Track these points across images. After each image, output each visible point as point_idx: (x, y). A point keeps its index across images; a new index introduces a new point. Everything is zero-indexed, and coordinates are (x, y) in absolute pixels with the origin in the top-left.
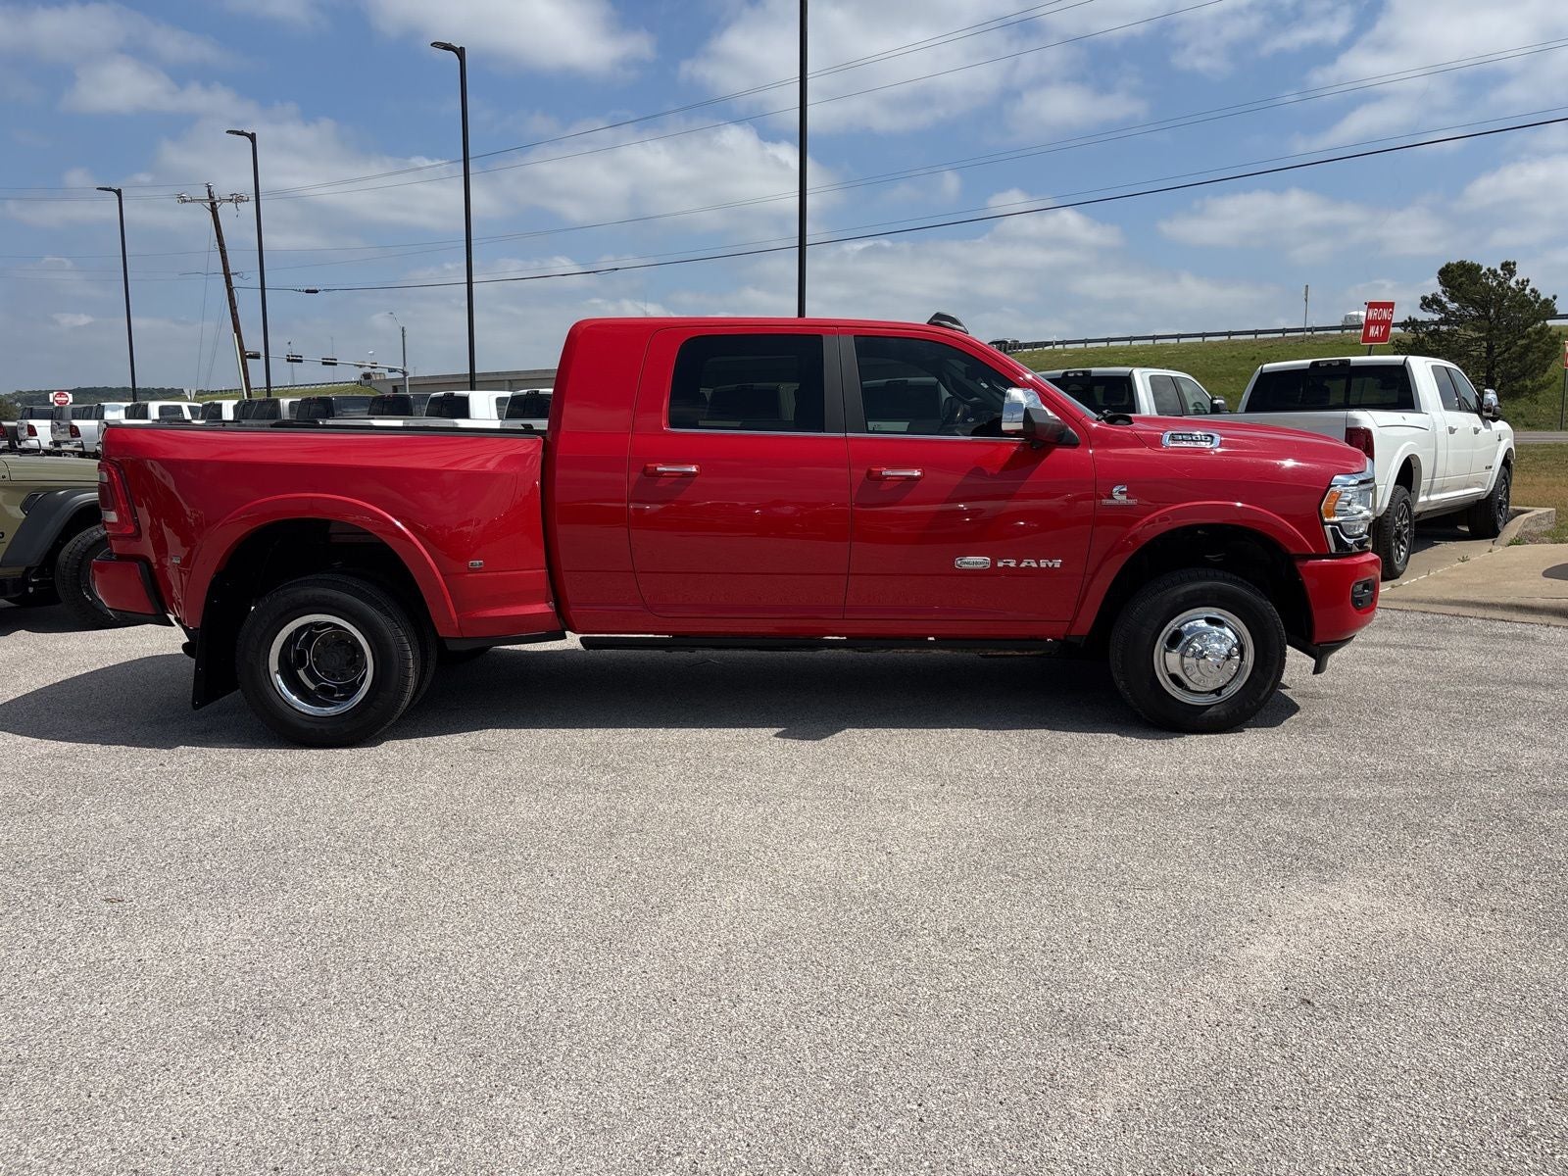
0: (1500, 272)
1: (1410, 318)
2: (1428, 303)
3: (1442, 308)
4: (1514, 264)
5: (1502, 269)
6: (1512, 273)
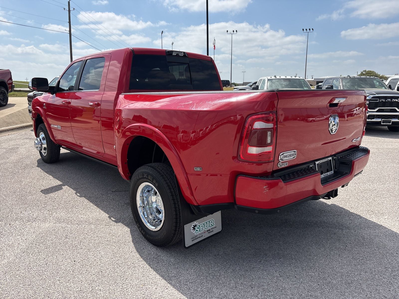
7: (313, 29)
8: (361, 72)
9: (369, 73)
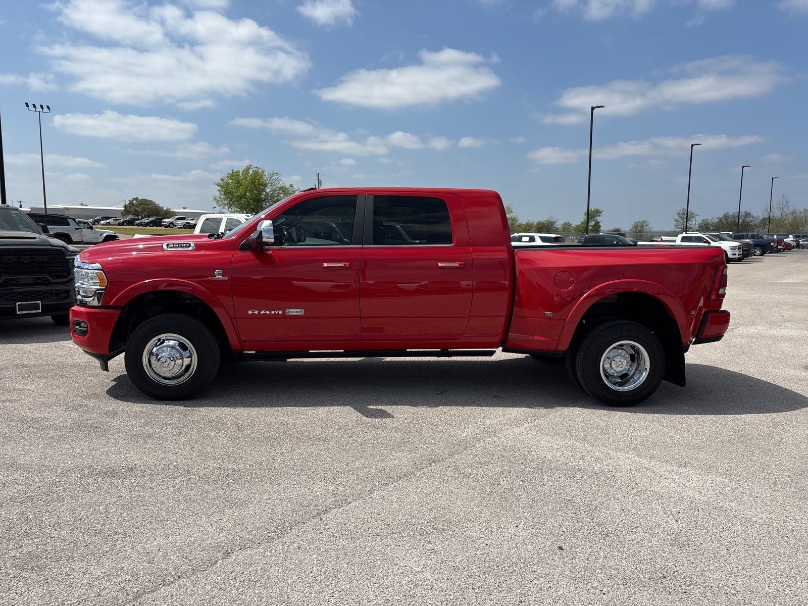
7: (48, 107)
8: (130, 201)
9: (144, 204)
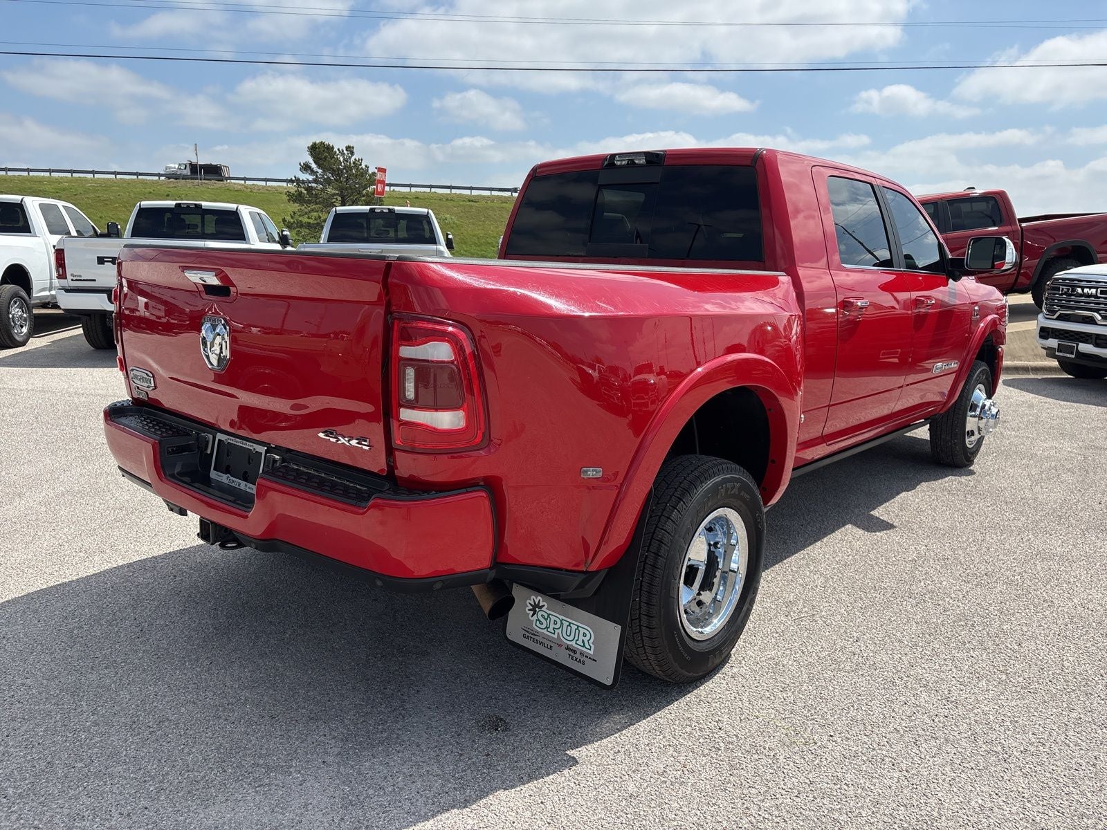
0: (345, 151)
1: (295, 177)
2: (306, 168)
3: (313, 172)
4: (353, 148)
5: (347, 150)
6: (352, 153)
